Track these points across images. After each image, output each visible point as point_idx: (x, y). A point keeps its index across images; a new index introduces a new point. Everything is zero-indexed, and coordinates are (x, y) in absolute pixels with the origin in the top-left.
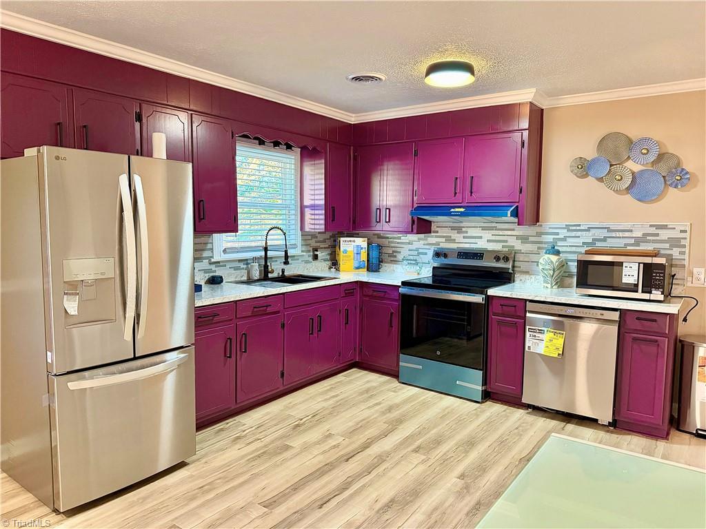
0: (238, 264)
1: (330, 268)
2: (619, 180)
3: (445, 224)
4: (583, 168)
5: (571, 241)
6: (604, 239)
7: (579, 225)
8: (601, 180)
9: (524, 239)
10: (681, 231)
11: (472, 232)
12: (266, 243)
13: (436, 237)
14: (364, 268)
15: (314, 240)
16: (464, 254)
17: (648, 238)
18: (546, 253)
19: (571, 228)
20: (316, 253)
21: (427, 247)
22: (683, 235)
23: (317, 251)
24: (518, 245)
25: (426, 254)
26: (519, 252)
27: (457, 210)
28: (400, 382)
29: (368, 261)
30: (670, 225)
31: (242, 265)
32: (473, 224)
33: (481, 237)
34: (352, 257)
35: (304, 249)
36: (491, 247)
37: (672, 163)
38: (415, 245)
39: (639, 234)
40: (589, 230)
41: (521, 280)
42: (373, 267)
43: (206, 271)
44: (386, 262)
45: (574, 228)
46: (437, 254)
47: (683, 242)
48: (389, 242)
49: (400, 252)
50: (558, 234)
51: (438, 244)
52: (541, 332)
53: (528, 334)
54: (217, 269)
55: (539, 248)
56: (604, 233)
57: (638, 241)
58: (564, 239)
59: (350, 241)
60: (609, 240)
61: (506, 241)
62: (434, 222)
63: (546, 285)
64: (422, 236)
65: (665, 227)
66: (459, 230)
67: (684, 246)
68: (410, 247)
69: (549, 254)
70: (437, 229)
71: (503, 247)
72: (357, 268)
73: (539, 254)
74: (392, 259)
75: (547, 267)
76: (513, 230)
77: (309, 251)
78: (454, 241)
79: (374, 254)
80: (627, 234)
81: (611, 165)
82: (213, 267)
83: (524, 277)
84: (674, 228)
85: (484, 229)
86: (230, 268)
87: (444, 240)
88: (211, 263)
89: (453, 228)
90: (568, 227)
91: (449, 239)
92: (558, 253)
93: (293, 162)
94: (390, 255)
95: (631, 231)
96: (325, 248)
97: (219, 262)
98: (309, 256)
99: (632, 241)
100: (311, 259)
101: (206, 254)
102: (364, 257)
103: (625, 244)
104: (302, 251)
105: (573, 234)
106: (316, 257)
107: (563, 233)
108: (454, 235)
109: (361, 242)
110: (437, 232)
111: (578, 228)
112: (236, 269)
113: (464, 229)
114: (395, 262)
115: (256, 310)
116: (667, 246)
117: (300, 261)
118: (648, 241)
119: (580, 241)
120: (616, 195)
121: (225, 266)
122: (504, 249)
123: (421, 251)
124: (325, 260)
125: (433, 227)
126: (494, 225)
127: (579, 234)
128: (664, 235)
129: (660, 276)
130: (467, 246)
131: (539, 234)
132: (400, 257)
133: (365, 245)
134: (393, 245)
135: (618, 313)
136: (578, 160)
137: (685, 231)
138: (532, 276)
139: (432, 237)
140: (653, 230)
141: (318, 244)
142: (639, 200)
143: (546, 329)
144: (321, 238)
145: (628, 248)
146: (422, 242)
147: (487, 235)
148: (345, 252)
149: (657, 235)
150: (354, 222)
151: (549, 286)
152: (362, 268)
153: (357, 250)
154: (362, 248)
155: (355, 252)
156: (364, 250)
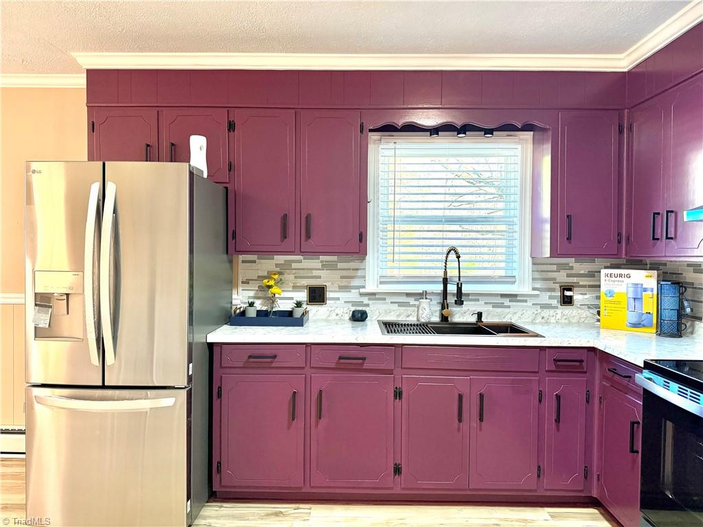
0: (404, 299)
12: (446, 273)
14: (650, 326)
15: (564, 272)
20: (568, 293)
23: (570, 290)
29: (659, 313)
31: (412, 301)
34: (625, 304)
35: (538, 285)
43: (354, 304)
54: (370, 302)
59: (621, 276)
72: (635, 325)
77: (553, 290)
79: (670, 302)
82: (365, 300)
86: (391, 303)
88: (362, 295)
96: (592, 286)
97: (374, 294)
98: (550, 297)
100: (555, 302)
101: (355, 282)
104: (534, 289)
106: (567, 301)
109: (644, 278)
112: (401, 304)
115: (342, 361)
117: (529, 304)
121: (385, 299)
124: (590, 307)
133: (652, 283)
141: (575, 280)
148: (610, 294)
152: (644, 326)
153: (636, 292)
154: (645, 290)
155: (631, 295)
156: (649, 293)
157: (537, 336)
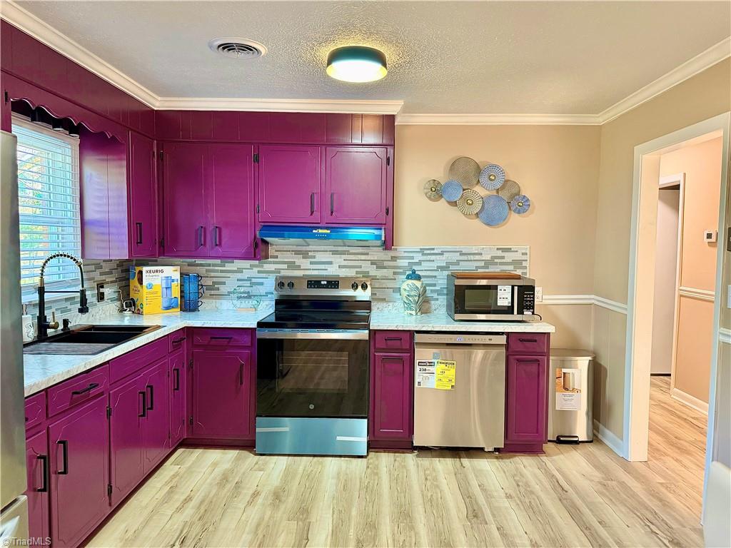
1: (122, 310)
2: (470, 204)
3: (286, 248)
4: (436, 191)
5: (425, 265)
6: (458, 263)
7: (433, 249)
8: (454, 204)
9: (379, 265)
10: (523, 254)
11: (320, 257)
12: (42, 280)
13: (274, 263)
14: (177, 307)
15: (98, 272)
16: (314, 283)
17: (496, 261)
18: (408, 278)
19: (425, 252)
20: (101, 290)
21: (264, 275)
22: (524, 257)
23: (102, 287)
24: (373, 271)
25: (262, 284)
26: (374, 278)
27: (320, 231)
28: (256, 454)
29: (181, 297)
30: (514, 248)
32: (322, 248)
33: (331, 263)
34: (160, 294)
35: (86, 286)
36: (343, 273)
37: (514, 191)
38: (246, 274)
39: (488, 257)
40: (442, 254)
41: (378, 308)
42: (188, 305)
44: (206, 298)
45: (428, 252)
46: (280, 285)
47: (524, 264)
48: (207, 271)
49: (224, 283)
50: (412, 258)
51: (278, 271)
52: (431, 364)
53: (417, 368)
55: (395, 273)
56: (456, 257)
57: (488, 263)
58: (419, 263)
59: (157, 271)
60: (461, 263)
61: (361, 267)
62: (272, 245)
63: (409, 312)
64: (256, 262)
65: (508, 250)
66: (305, 255)
67: (526, 268)
68: (239, 276)
69: (411, 279)
70: (276, 254)
71: (357, 273)
72: (167, 308)
73: (395, 279)
74: (213, 292)
75: (413, 293)
76: (367, 254)
77: (93, 288)
78: (298, 268)
79: (192, 288)
80: (477, 257)
81: (464, 190)
83: (380, 305)
84: (517, 251)
85: (335, 253)
87: (285, 266)
89: (297, 253)
90: (422, 251)
91: (292, 266)
92: (419, 278)
93: (68, 152)
94: (210, 288)
95: (481, 254)
96: (112, 282)
98: (92, 296)
99: (482, 264)
100: (95, 300)
102: (176, 292)
103: (476, 267)
105: (429, 257)
106: (101, 297)
107: (418, 257)
108: (299, 260)
109: (172, 272)
110: (277, 257)
111: (432, 252)
113: (310, 254)
114: (220, 296)
115: (75, 396)
116: (511, 268)
118: (496, 264)
119: (434, 265)
120: (466, 219)
122: (358, 276)
123: (254, 280)
124: (112, 300)
125: (271, 251)
126: (346, 248)
127: (433, 257)
128: (509, 257)
129: (530, 298)
130: (316, 273)
131: (394, 259)
132: (223, 289)
133: (177, 276)
134: (212, 274)
135: (505, 336)
136: (431, 182)
137: (526, 254)
138: (391, 304)
139: (270, 263)
140: (500, 253)
141: (103, 277)
142: (488, 224)
143: (436, 361)
144: (106, 268)
145: (479, 270)
146: (256, 270)
147: (339, 260)
148: (150, 286)
149: (503, 257)
150: (162, 245)
151: (414, 313)
152: (173, 307)
153: (167, 283)
154: (173, 281)
155: (164, 286)
156: (176, 283)
157: (159, 327)
